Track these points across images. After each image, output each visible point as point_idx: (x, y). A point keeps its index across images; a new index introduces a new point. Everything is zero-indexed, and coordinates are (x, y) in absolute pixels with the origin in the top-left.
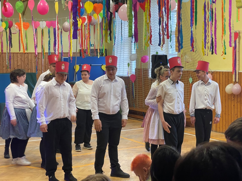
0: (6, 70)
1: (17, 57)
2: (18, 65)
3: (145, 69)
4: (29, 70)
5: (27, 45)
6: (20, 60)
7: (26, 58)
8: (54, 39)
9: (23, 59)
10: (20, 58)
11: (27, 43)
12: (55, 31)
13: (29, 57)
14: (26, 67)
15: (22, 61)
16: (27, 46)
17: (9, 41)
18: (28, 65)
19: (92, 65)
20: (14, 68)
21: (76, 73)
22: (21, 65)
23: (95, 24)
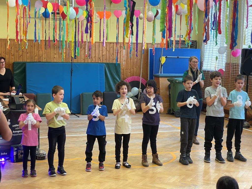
0: (91, 59)
2: (103, 55)
4: (114, 60)
11: (108, 33)
13: (114, 47)
15: (107, 51)
16: (108, 36)
18: (113, 55)
19: (179, 57)
20: (99, 58)
21: (162, 65)
22: (106, 55)
23: (182, 14)
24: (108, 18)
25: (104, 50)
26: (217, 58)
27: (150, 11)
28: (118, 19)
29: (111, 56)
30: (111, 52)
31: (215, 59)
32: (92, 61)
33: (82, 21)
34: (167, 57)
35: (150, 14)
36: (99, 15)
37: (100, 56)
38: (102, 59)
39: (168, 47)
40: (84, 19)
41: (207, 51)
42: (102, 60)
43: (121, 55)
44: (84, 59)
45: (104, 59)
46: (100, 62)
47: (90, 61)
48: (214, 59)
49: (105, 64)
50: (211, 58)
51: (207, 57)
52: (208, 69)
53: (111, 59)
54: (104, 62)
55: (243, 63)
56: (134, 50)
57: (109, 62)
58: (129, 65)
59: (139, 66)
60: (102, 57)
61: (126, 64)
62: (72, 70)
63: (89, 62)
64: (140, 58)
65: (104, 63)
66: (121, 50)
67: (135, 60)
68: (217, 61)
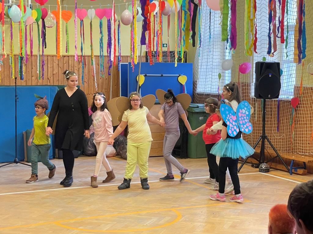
0: (36, 81)
1: (52, 62)
2: (53, 74)
3: (245, 83)
5: (67, 45)
6: (57, 66)
7: (66, 64)
8: (108, 35)
9: (61, 65)
10: (57, 63)
11: (68, 42)
12: (109, 23)
13: (70, 62)
15: (59, 68)
16: (69, 46)
17: (42, 38)
19: (163, 75)
20: (48, 78)
21: (140, 87)
22: (57, 73)
23: (170, 13)
24: (68, 21)
25: (55, 67)
26: (220, 76)
27: (127, 10)
28: (82, 21)
31: (217, 77)
32: (38, 83)
33: (31, 25)
34: (146, 75)
35: (127, 13)
36: (55, 15)
37: (49, 76)
38: (52, 80)
39: (147, 61)
40: (34, 22)
41: (203, 66)
42: (52, 82)
43: (80, 74)
44: (26, 81)
45: (55, 79)
46: (49, 84)
47: (34, 83)
48: (215, 78)
54: (56, 84)
55: (258, 82)
56: (98, 66)
57: (63, 85)
58: (91, 88)
59: (106, 89)
60: (52, 77)
61: (88, 87)
62: (16, 97)
63: (32, 85)
64: (106, 78)
65: (56, 86)
66: (80, 66)
67: (100, 80)
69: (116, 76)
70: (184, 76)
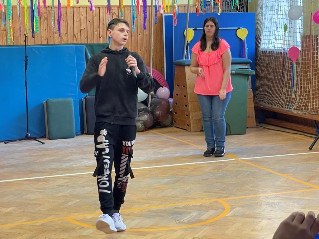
0: (60, 39)
1: (79, 14)
2: (81, 30)
4: (101, 39)
6: (86, 19)
7: (96, 17)
9: (90, 18)
10: (85, 15)
13: (101, 14)
14: (96, 33)
15: (88, 23)
18: (98, 29)
20: (74, 35)
21: (188, 44)
22: (86, 29)
25: (82, 21)
26: (286, 27)
29: (95, 31)
30: (96, 24)
32: (62, 41)
34: (196, 29)
37: (75, 31)
38: (79, 37)
41: (267, 16)
42: (79, 39)
44: (47, 39)
45: (83, 36)
46: (75, 42)
47: (57, 41)
48: (280, 30)
49: (85, 46)
50: (274, 28)
51: (268, 26)
52: (270, 48)
53: (95, 36)
54: (84, 41)
57: (92, 43)
59: (147, 47)
60: (79, 34)
62: (26, 59)
63: (55, 44)
64: (147, 33)
65: (83, 44)
67: (139, 36)
68: (286, 33)
69: (159, 31)
70: (244, 29)
